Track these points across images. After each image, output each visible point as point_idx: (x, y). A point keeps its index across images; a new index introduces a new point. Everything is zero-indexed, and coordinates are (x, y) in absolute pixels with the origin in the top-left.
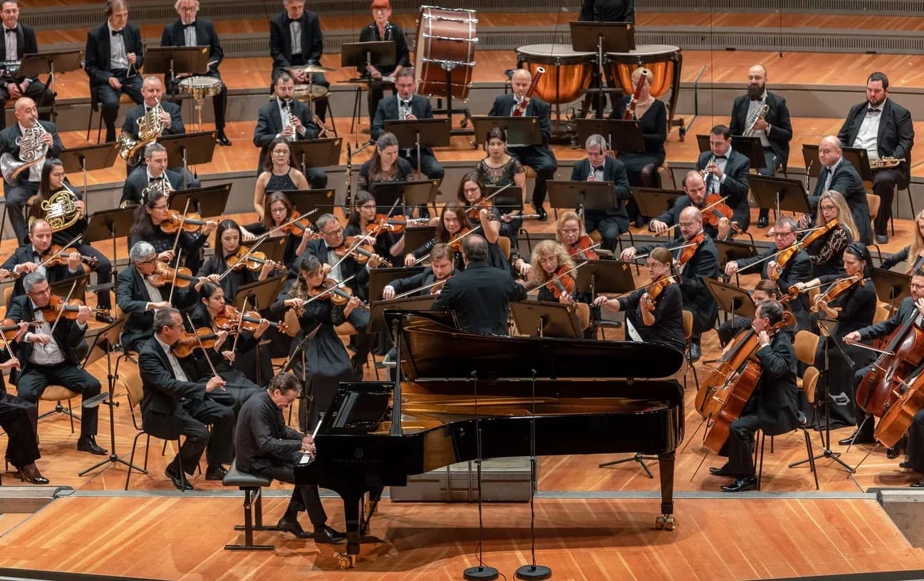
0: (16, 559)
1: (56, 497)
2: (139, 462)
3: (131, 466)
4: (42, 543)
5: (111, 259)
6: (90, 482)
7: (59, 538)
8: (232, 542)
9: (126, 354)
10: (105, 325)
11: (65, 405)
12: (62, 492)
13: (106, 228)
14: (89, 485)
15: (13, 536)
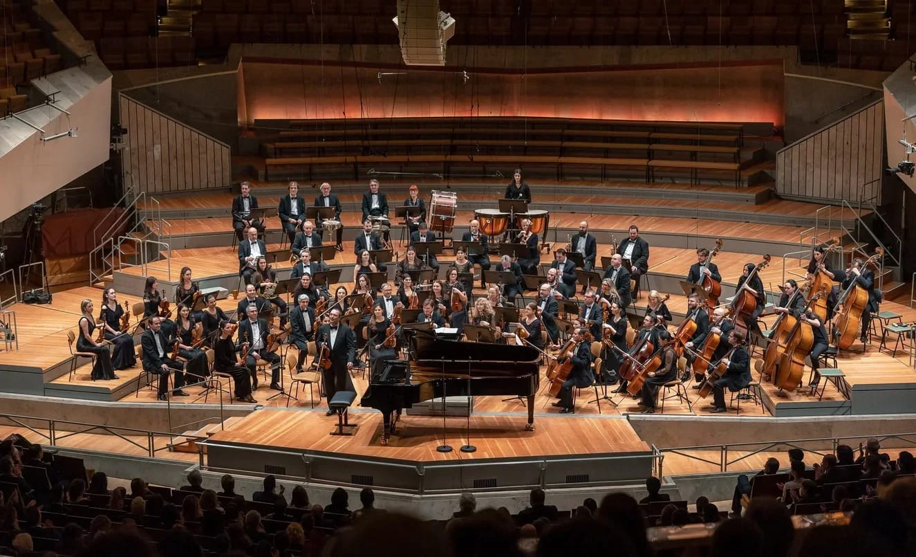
0: (235, 438)
1: (255, 410)
2: (293, 394)
3: (289, 396)
4: (247, 431)
5: (287, 302)
6: (272, 403)
7: (255, 429)
8: (333, 432)
9: (291, 345)
10: (282, 331)
11: (262, 368)
12: (259, 407)
13: (284, 289)
14: (271, 405)
15: (234, 427)
